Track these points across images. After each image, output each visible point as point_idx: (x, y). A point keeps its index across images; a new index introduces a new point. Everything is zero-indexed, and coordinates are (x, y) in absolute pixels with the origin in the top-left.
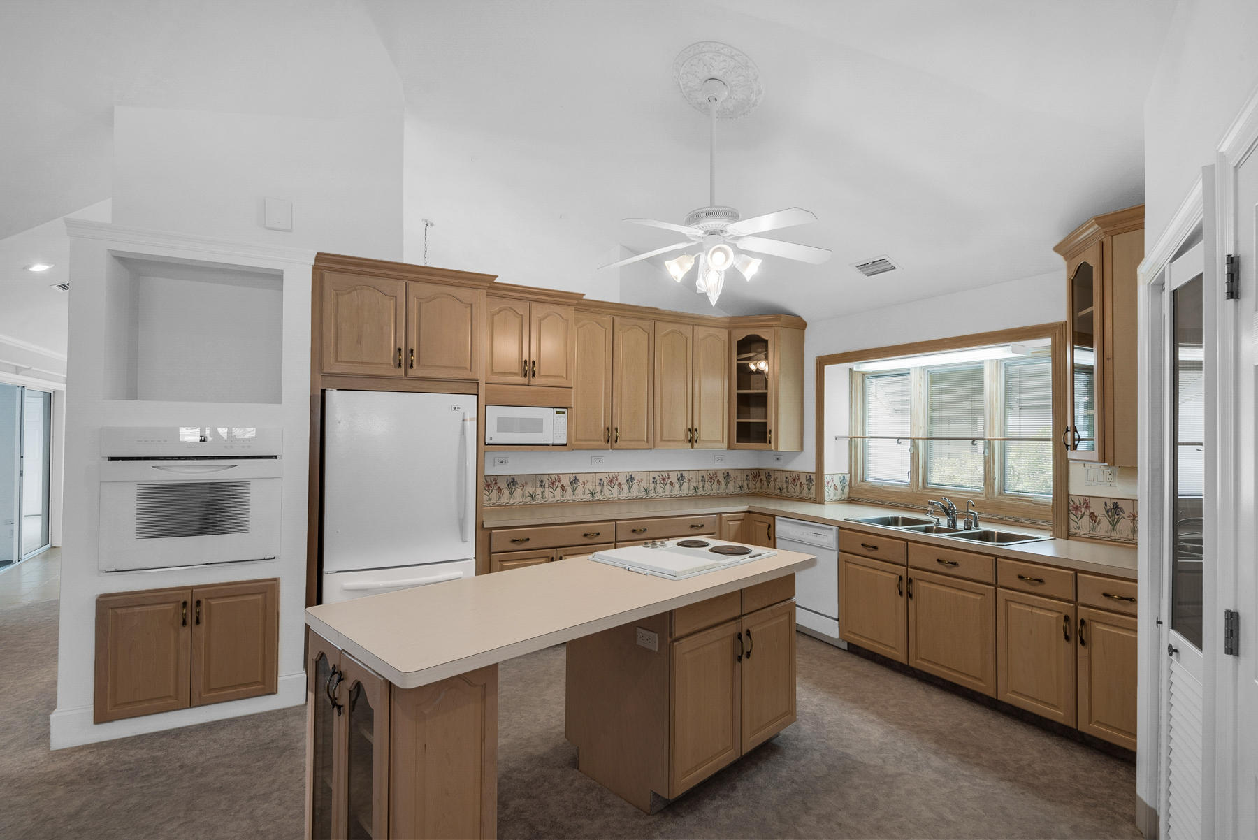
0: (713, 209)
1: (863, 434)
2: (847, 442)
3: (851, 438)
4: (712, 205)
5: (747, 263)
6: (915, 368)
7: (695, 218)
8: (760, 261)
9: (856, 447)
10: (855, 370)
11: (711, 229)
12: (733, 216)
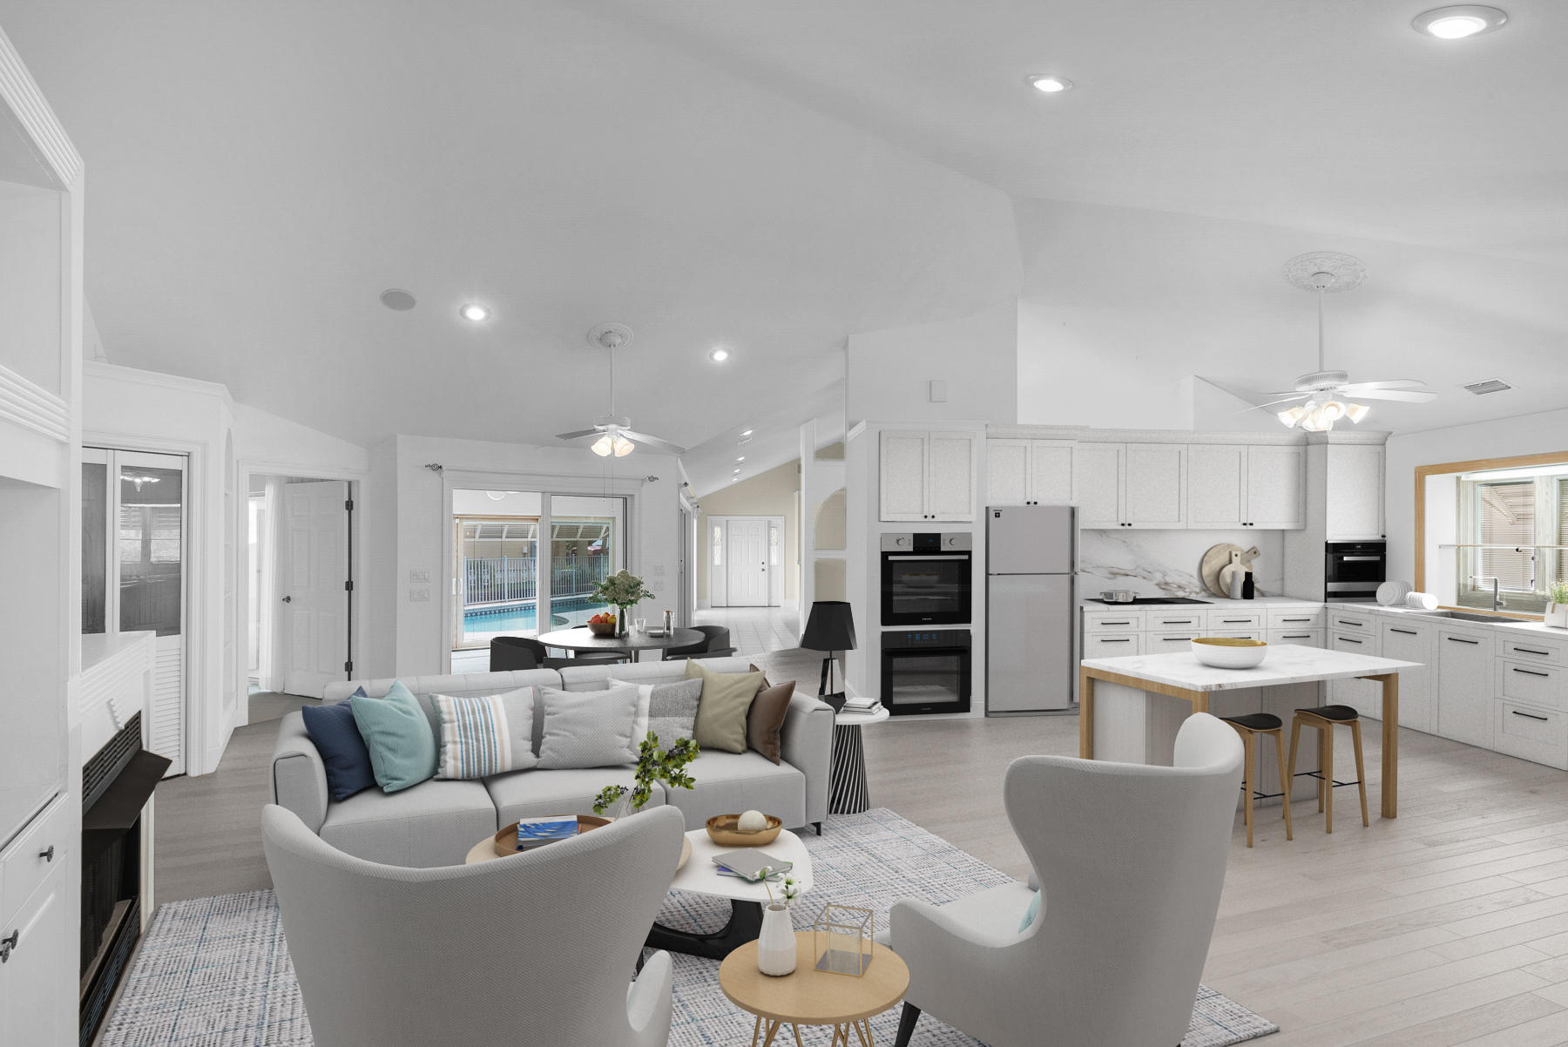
0: (1322, 373)
1: (1474, 542)
2: (1453, 550)
3: (1459, 547)
4: (1321, 371)
5: (1354, 411)
6: (1541, 477)
7: (1308, 380)
8: (1368, 408)
9: (1466, 556)
10: (1463, 479)
11: (1322, 387)
12: (1342, 377)
